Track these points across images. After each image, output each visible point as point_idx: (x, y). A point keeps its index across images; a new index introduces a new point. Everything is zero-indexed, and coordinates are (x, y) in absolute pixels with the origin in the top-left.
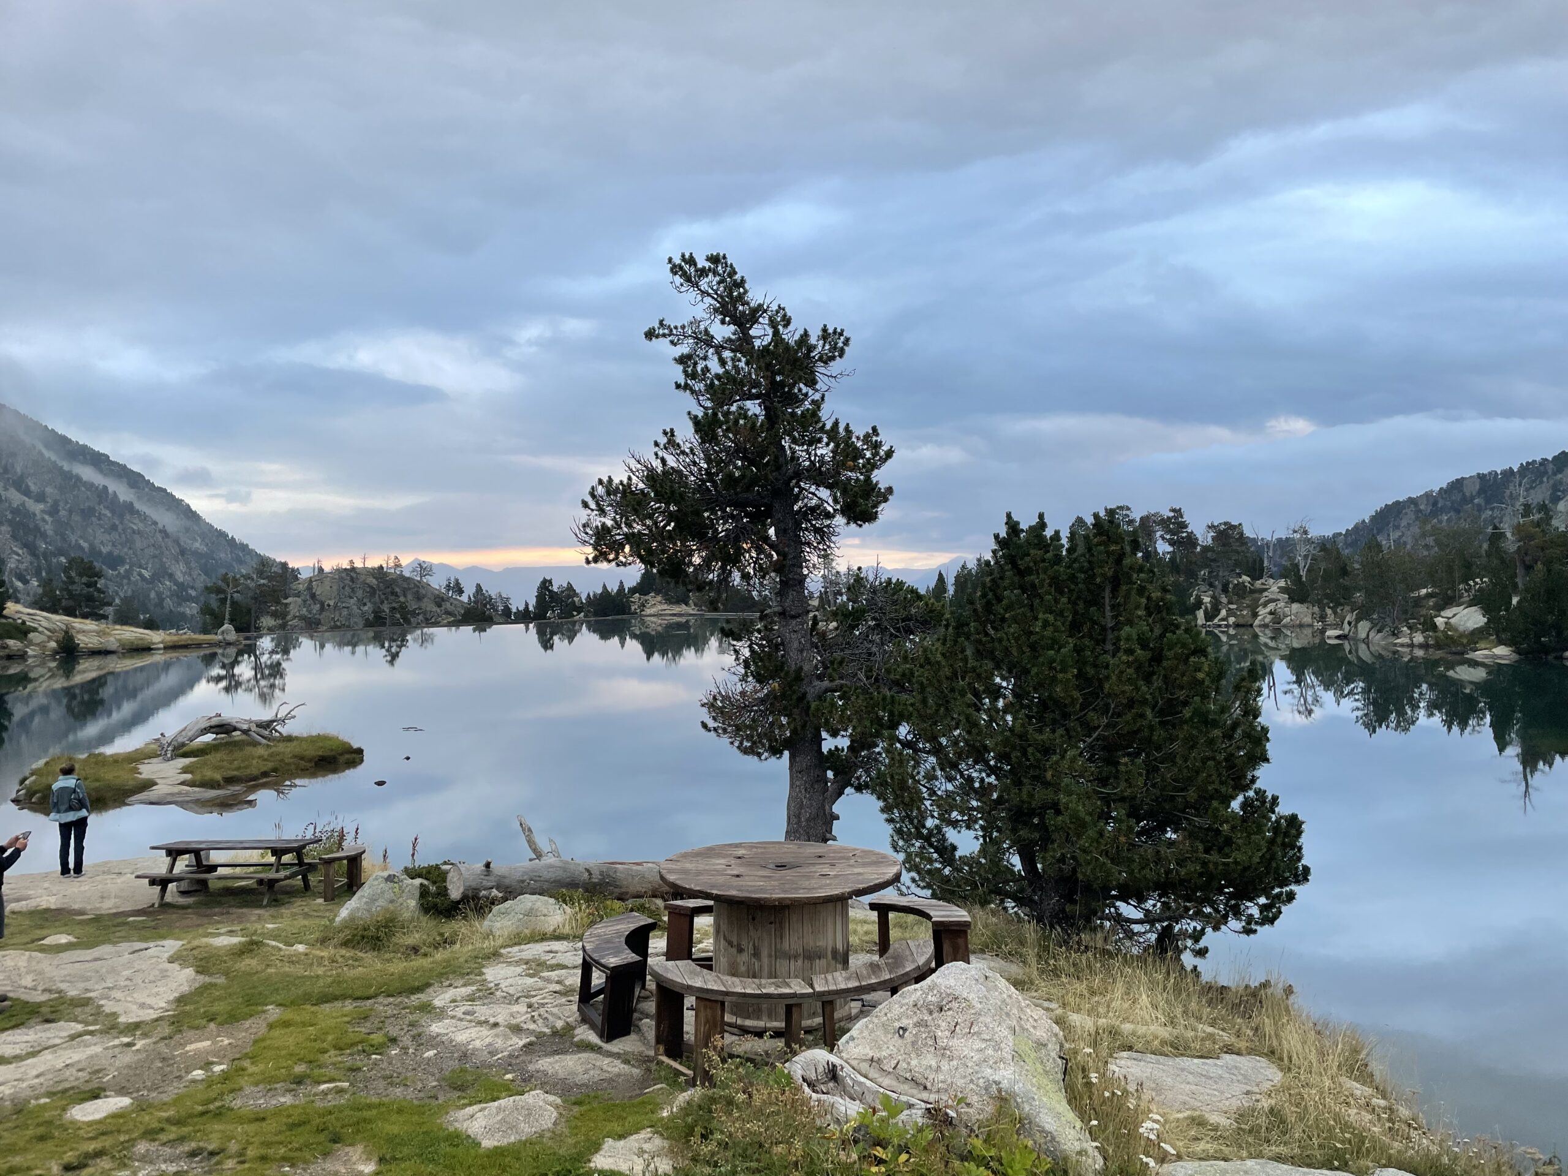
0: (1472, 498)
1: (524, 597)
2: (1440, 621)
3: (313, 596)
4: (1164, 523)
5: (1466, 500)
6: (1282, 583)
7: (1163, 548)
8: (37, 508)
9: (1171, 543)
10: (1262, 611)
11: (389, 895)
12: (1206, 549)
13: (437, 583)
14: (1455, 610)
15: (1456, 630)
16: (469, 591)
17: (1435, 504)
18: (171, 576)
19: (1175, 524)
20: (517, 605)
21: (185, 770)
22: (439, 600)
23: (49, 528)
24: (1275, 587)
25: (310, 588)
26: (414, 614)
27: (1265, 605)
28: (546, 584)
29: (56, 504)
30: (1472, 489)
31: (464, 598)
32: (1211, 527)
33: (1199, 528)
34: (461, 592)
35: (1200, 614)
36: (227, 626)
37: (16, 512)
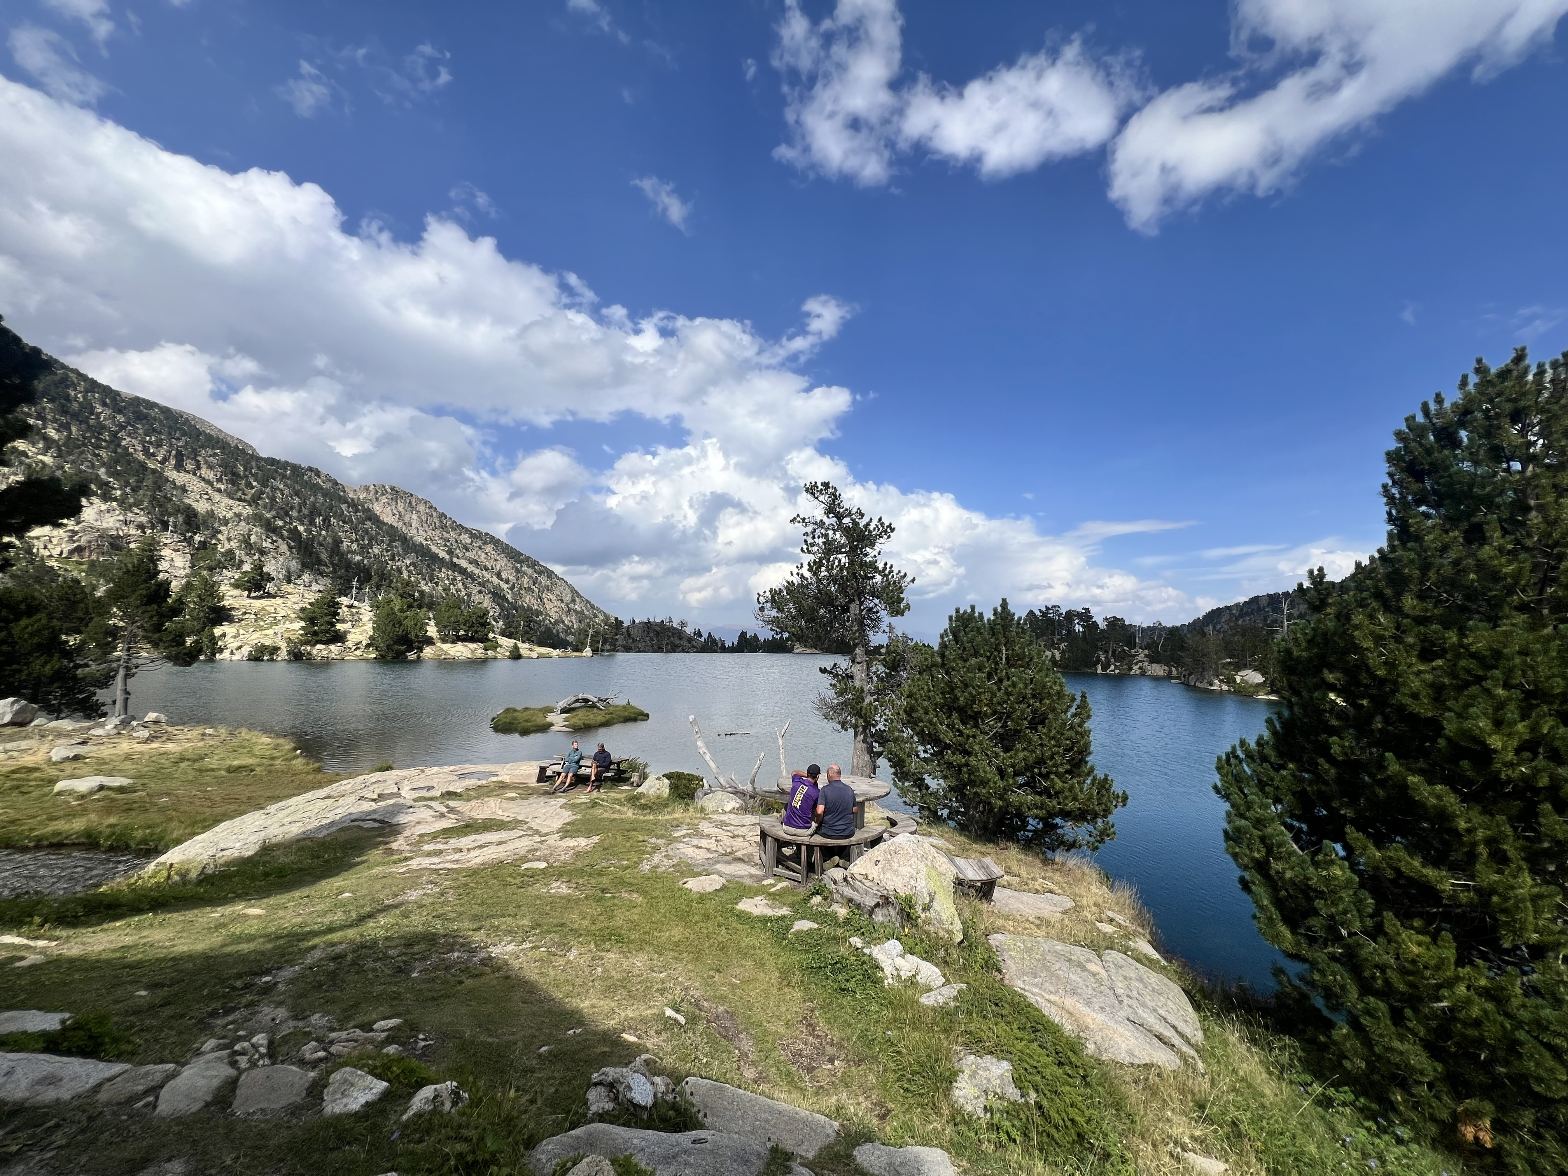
0: (1264, 608)
1: (731, 640)
2: (1238, 679)
3: (629, 635)
4: (1079, 615)
5: (1260, 609)
6: (1146, 652)
7: (1078, 628)
8: (505, 586)
9: (1083, 626)
10: (1135, 667)
11: (657, 786)
12: (1102, 631)
13: (689, 630)
14: (1247, 672)
15: (1247, 682)
16: (705, 636)
17: (1241, 610)
18: (563, 622)
19: (1085, 616)
20: (728, 644)
21: (565, 720)
22: (690, 640)
23: (509, 597)
24: (1142, 655)
25: (628, 631)
26: (677, 646)
27: (1136, 664)
28: (743, 635)
29: (513, 586)
30: (1264, 603)
31: (702, 640)
32: (1106, 619)
33: (1099, 618)
34: (700, 636)
35: (1099, 667)
36: (588, 649)
37: (495, 587)
